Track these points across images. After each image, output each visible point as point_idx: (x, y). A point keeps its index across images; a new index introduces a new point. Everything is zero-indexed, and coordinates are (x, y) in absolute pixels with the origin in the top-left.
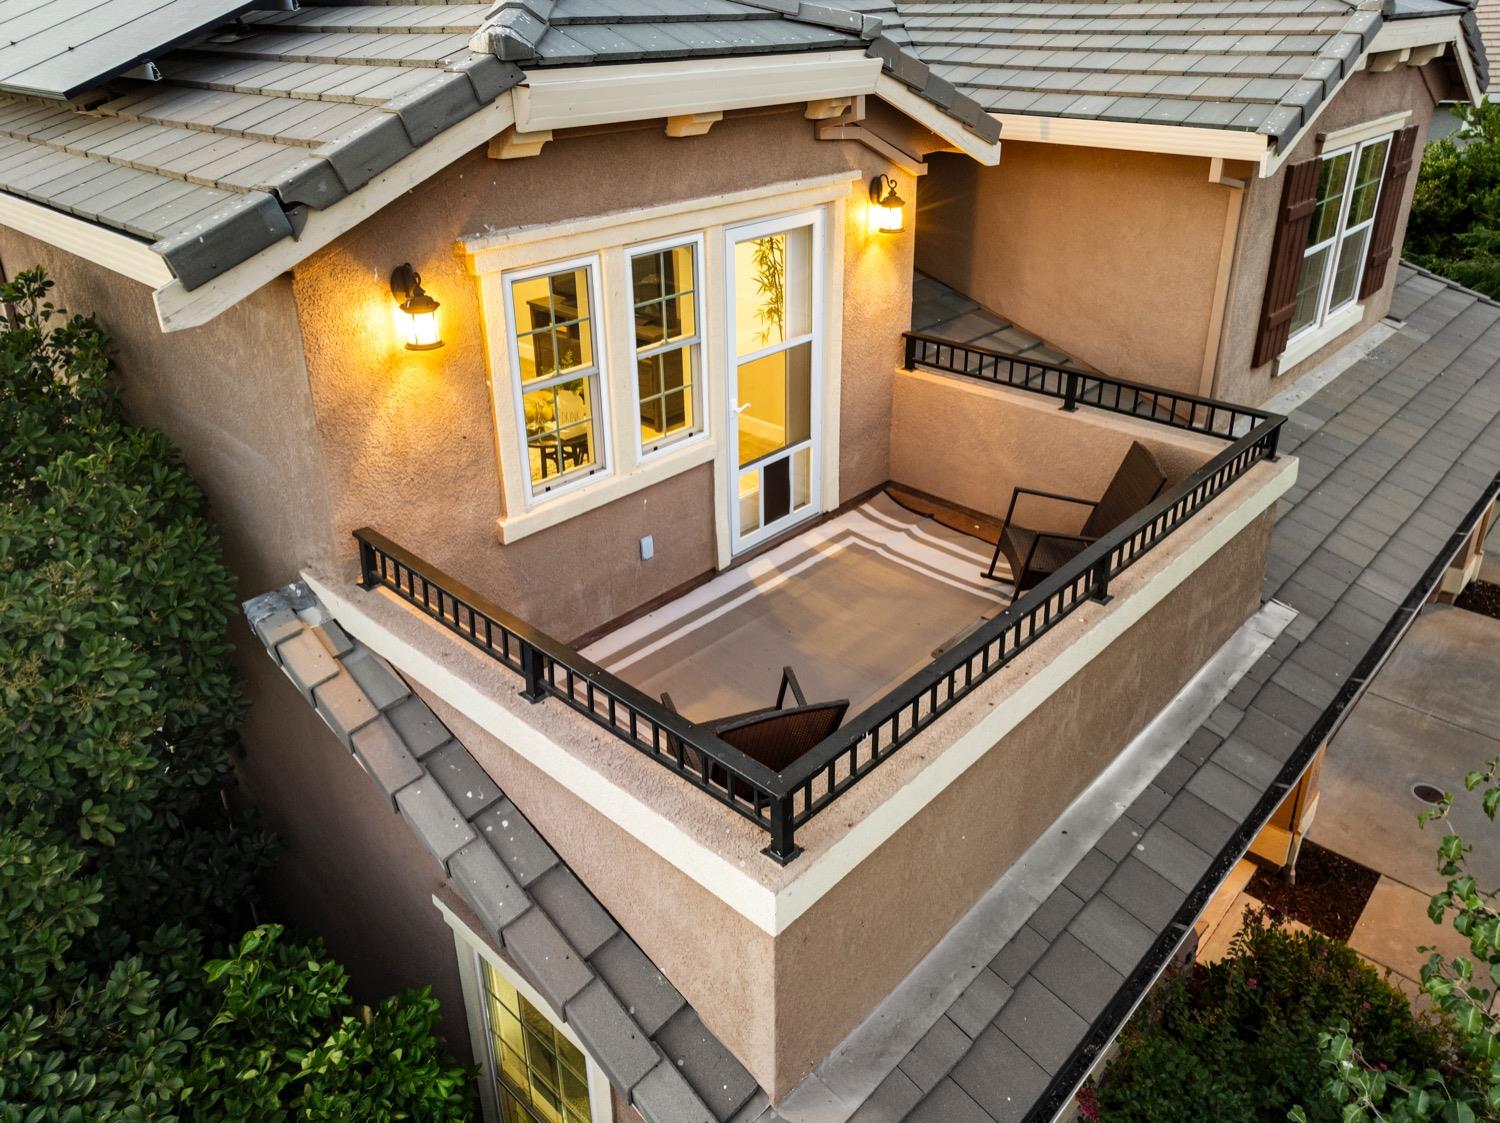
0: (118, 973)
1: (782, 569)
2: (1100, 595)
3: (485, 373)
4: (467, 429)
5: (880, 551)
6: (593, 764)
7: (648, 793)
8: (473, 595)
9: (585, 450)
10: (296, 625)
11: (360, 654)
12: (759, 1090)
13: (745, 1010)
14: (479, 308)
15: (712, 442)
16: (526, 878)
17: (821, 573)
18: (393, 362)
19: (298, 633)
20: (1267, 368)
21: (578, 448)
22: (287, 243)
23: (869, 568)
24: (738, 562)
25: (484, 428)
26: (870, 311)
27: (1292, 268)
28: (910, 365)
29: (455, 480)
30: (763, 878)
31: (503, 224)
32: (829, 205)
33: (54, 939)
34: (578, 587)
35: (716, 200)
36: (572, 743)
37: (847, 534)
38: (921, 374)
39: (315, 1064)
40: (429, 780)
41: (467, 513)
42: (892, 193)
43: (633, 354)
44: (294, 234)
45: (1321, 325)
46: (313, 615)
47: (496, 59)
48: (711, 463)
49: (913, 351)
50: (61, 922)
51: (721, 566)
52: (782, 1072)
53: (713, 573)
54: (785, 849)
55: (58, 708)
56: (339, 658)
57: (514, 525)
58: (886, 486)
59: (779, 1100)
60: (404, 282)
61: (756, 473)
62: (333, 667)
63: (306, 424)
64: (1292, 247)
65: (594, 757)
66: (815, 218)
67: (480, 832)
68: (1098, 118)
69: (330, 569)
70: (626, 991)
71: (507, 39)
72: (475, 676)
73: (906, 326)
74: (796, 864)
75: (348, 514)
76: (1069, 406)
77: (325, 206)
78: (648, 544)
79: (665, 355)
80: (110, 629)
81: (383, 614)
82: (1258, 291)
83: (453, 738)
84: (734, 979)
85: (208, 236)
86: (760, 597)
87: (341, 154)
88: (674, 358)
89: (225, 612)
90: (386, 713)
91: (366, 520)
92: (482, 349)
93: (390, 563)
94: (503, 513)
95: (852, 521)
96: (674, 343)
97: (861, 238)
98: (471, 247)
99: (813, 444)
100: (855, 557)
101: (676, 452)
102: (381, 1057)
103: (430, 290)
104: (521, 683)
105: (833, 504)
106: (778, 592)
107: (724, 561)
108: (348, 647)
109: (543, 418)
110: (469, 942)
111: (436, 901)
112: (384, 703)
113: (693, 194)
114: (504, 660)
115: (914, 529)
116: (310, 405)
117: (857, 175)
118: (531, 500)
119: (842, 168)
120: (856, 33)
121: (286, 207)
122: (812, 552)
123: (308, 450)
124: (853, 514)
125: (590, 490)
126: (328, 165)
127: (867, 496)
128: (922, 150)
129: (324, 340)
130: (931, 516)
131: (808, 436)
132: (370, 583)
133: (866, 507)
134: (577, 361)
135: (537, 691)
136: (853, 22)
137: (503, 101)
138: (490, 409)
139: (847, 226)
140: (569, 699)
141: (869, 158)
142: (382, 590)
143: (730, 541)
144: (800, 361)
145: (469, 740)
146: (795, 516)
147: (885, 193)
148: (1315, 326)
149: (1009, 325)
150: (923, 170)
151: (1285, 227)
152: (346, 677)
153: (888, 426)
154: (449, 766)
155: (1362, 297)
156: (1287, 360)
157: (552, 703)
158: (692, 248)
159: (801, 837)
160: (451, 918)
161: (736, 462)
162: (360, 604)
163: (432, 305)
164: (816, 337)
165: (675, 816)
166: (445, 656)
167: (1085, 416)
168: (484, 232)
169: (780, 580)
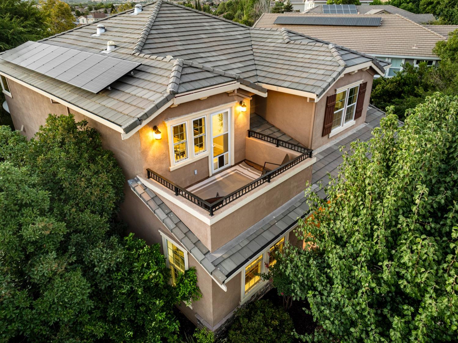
0: (112, 237)
1: (222, 176)
2: (269, 181)
3: (168, 142)
4: (164, 152)
5: (241, 173)
6: (185, 204)
7: (193, 208)
8: (167, 180)
9: (184, 153)
10: (137, 184)
11: (147, 189)
12: (209, 251)
13: (207, 239)
14: (167, 132)
15: (208, 153)
16: (175, 223)
17: (229, 177)
18: (153, 141)
19: (137, 186)
20: (327, 136)
21: (183, 154)
22: (140, 126)
23: (239, 177)
24: (213, 175)
25: (167, 152)
26: (240, 126)
27: (331, 116)
28: (249, 136)
29: (163, 160)
30: (208, 218)
31: (171, 117)
32: (231, 108)
33: (103, 231)
34: (183, 179)
35: (209, 110)
36: (183, 201)
37: (236, 170)
38: (251, 138)
39: (142, 252)
40: (160, 209)
41: (164, 166)
42: (244, 104)
43: (193, 137)
44: (141, 124)
45: (343, 126)
46: (139, 183)
47: (171, 94)
48: (208, 157)
49: (250, 133)
50: (103, 229)
51: (210, 176)
52: (212, 248)
53: (208, 177)
54: (212, 214)
55: (101, 197)
56: (144, 190)
57: (172, 168)
58: (245, 160)
59: (212, 253)
60: (155, 128)
61: (217, 158)
62: (144, 191)
63: (139, 152)
64: (330, 112)
65: (186, 203)
66: (228, 110)
67: (168, 216)
68: (287, 88)
69: (142, 175)
70: (190, 238)
71: (173, 91)
72: (167, 192)
73: (249, 128)
74: (213, 216)
75: (146, 166)
76: (277, 146)
77: (145, 120)
78: (196, 172)
79: (199, 137)
80: (108, 185)
81: (151, 183)
82: (322, 121)
83: (163, 203)
84: (205, 234)
85: (129, 126)
86: (217, 182)
87: (148, 112)
88: (201, 138)
89: (124, 182)
90: (152, 198)
91: (148, 167)
92: (167, 138)
93: (153, 174)
94: (170, 166)
95: (237, 167)
96: (201, 135)
97: (238, 113)
98: (166, 122)
99: (229, 152)
100: (236, 174)
101: (201, 154)
102: (152, 252)
103: (159, 130)
104: (175, 193)
105: (233, 164)
106: (221, 181)
107: (211, 175)
108: (145, 188)
109: (177, 148)
110: (164, 237)
111: (159, 231)
112: (152, 197)
113: (204, 109)
114: (172, 190)
115: (249, 169)
116: (140, 149)
117: (237, 102)
118: (175, 164)
119: (234, 101)
120: (235, 78)
121: (140, 120)
122: (228, 173)
123: (139, 156)
124: (237, 166)
125: (185, 162)
126: (146, 114)
127: (240, 162)
128: (250, 95)
129: (143, 138)
130: (253, 167)
131: (228, 151)
132: (149, 177)
133: (240, 165)
134: (183, 139)
135: (177, 194)
136: (234, 76)
137: (172, 100)
138: (168, 148)
139: (235, 111)
140: (182, 195)
141: (239, 98)
142: (151, 179)
143: (212, 171)
144: (226, 136)
145: (166, 203)
146: (225, 166)
147: (243, 104)
148: (341, 127)
149: (273, 126)
150: (251, 98)
151: (327, 109)
152: (145, 193)
153: (245, 148)
154: (163, 207)
155: (355, 119)
156: (331, 135)
157: (180, 196)
158: (204, 118)
159: (214, 213)
160: (162, 234)
161: (213, 156)
162: (148, 181)
163: (160, 132)
164: (229, 132)
165: (197, 211)
166: (162, 189)
167: (280, 148)
168: (168, 119)
169: (221, 178)
